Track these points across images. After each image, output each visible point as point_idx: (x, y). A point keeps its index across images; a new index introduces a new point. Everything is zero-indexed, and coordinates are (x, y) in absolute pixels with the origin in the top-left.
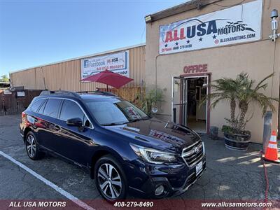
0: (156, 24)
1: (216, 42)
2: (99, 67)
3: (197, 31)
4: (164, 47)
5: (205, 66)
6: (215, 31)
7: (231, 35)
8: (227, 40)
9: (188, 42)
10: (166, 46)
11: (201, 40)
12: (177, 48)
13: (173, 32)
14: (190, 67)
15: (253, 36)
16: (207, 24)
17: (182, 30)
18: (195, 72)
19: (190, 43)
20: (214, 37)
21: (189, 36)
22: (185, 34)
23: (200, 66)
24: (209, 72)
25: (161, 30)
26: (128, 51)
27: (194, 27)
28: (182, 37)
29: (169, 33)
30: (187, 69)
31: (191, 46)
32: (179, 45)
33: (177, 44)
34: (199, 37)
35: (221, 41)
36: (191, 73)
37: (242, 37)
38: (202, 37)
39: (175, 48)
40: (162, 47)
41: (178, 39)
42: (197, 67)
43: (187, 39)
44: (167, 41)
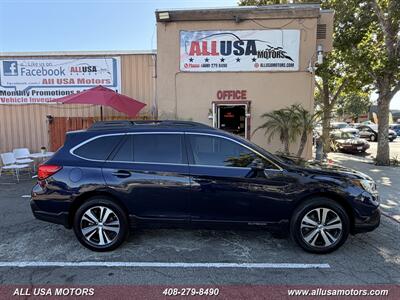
0: (174, 26)
1: (256, 65)
2: (47, 77)
3: (233, 49)
4: (188, 62)
5: (244, 93)
6: (254, 53)
7: (271, 60)
8: (268, 65)
9: (223, 60)
10: (191, 60)
11: (238, 60)
12: (208, 66)
13: (201, 44)
14: (225, 92)
15: (292, 65)
16: (246, 43)
17: (214, 43)
18: (231, 99)
19: (225, 62)
20: (254, 60)
21: (223, 53)
22: (218, 50)
23: (238, 92)
24: (248, 99)
25: (183, 37)
26: (118, 59)
27: (229, 42)
28: (214, 53)
29: (195, 44)
30: (222, 94)
31: (225, 66)
32: (210, 62)
33: (207, 60)
34: (237, 57)
35: (262, 65)
36: (226, 99)
37: (282, 65)
38: (240, 57)
39: (204, 66)
40: (185, 60)
41: (208, 54)
42: (235, 94)
43: (221, 56)
44: (192, 54)
